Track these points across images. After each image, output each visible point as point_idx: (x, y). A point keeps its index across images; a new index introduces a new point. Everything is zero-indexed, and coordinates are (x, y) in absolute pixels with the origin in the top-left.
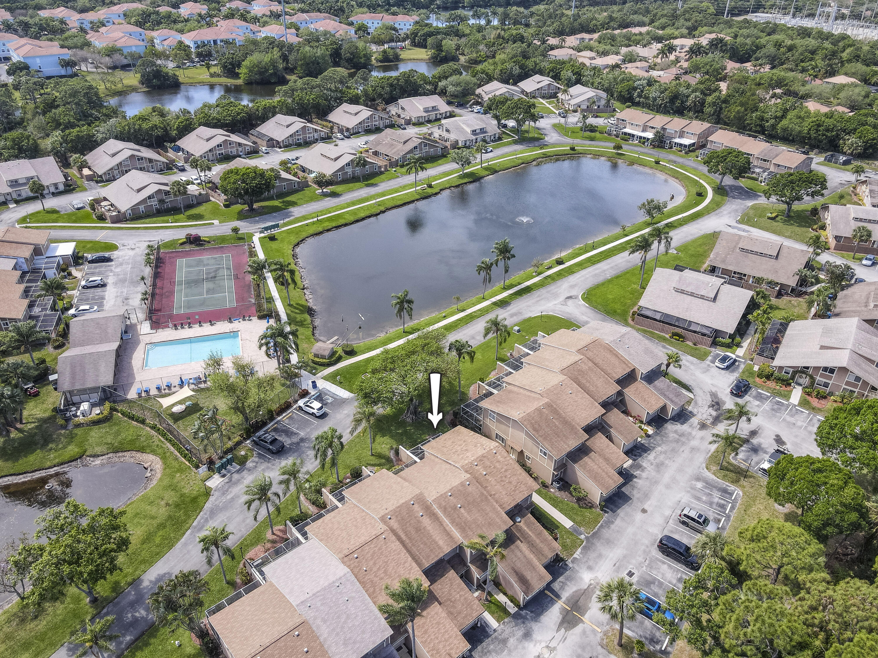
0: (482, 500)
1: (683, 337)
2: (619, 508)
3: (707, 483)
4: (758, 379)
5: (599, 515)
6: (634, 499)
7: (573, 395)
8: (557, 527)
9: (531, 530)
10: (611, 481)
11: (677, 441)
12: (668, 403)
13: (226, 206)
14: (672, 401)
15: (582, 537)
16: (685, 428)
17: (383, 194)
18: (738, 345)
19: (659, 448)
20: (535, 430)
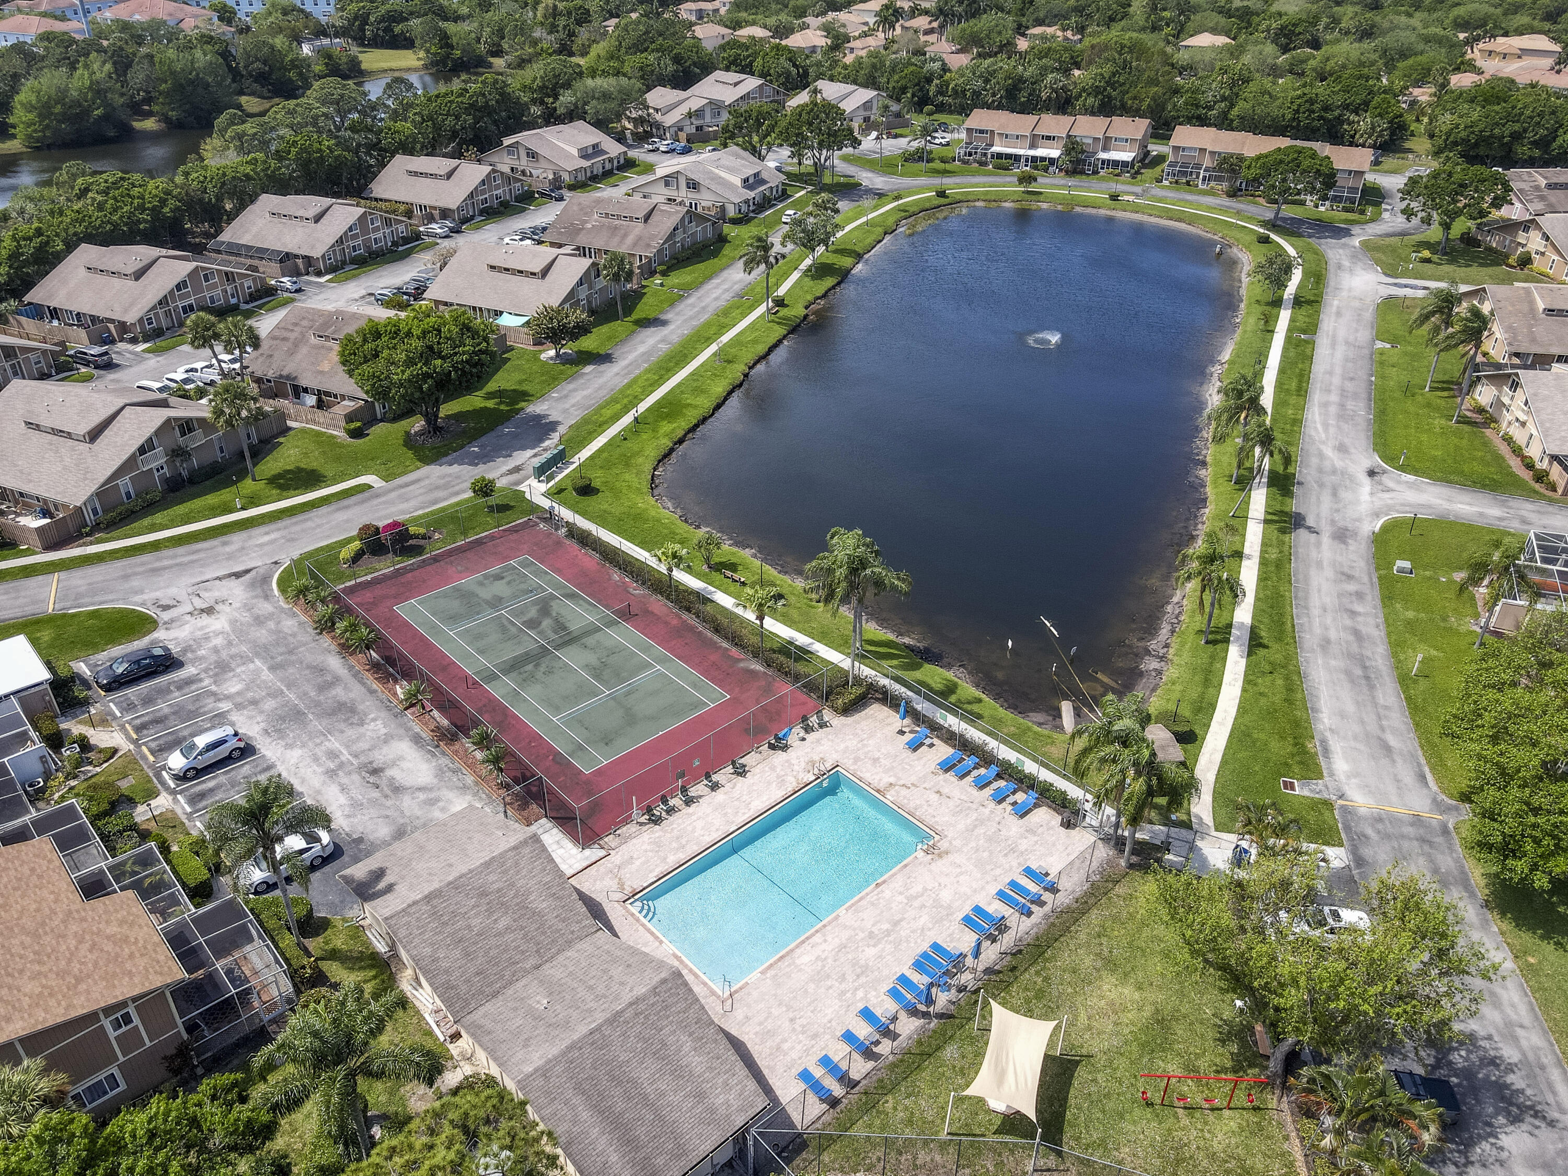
13: (357, 434)
17: (700, 338)
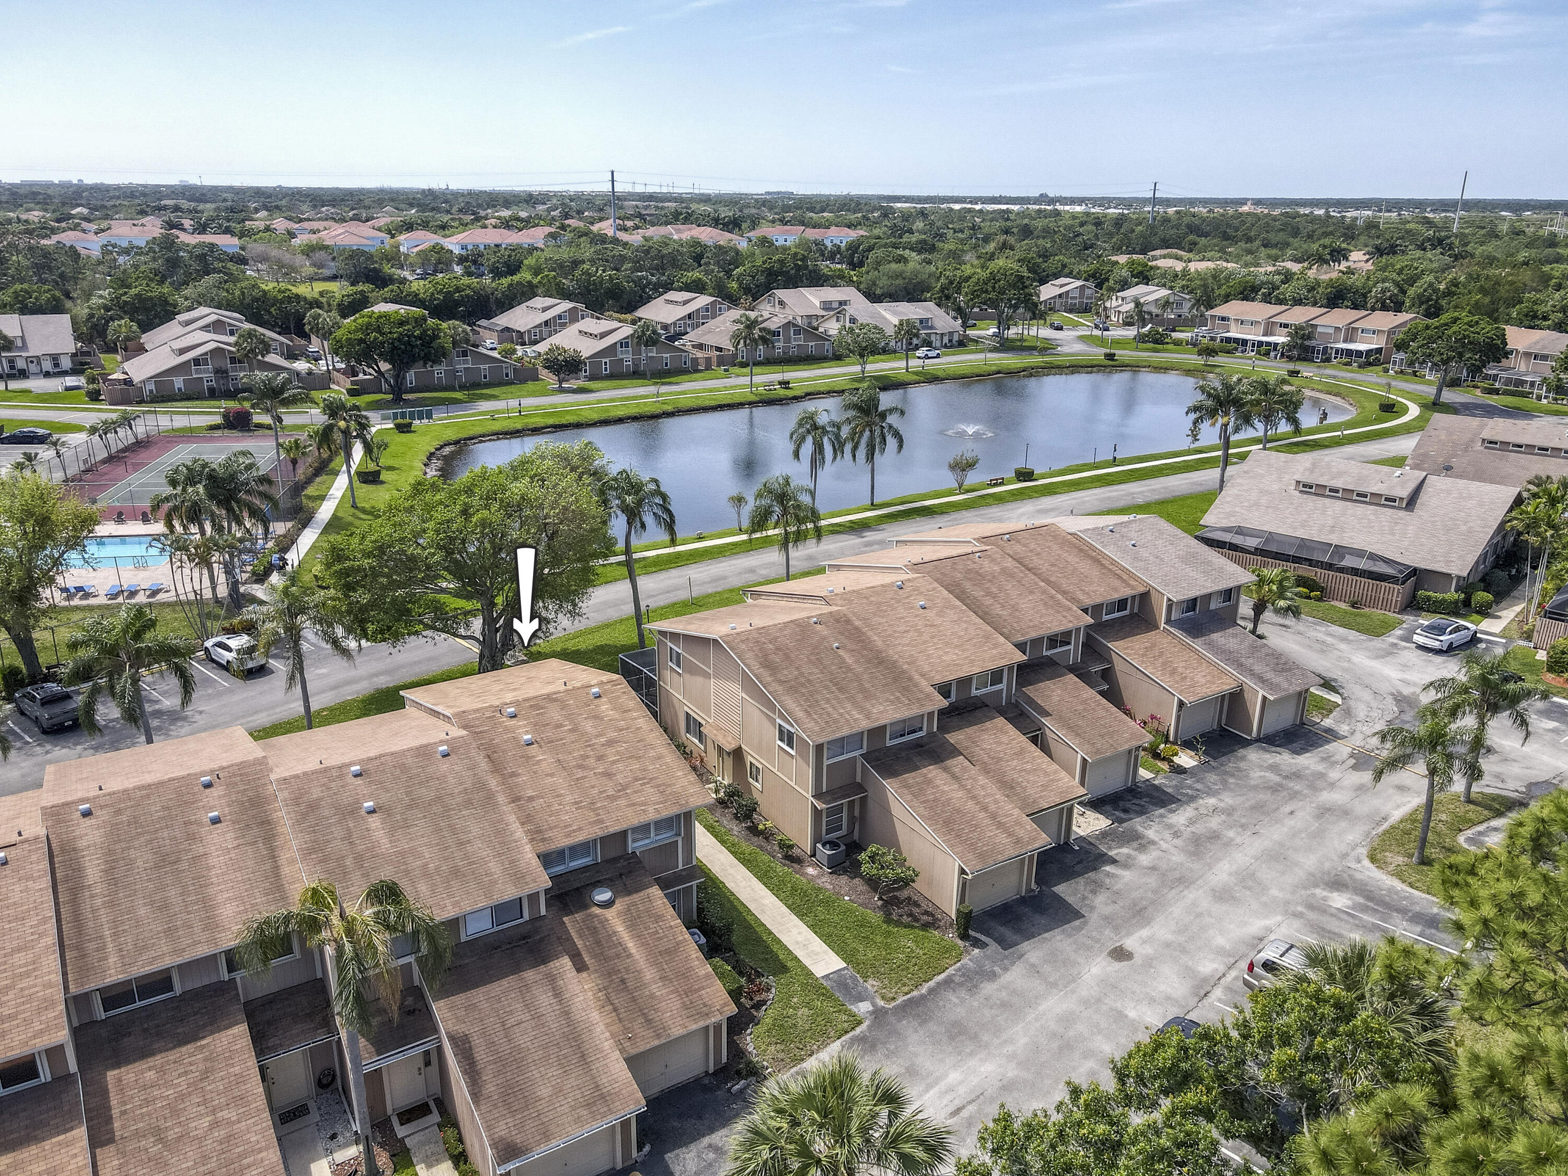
0: (469, 803)
1: (1322, 590)
2: (1029, 936)
3: (1369, 898)
4: (1550, 676)
5: (947, 950)
6: (1094, 918)
7: (930, 614)
8: (780, 968)
9: (638, 937)
10: (1003, 838)
11: (1275, 789)
12: (1249, 682)
14: (1261, 680)
15: (863, 1008)
16: (1308, 761)
18: (1484, 612)
19: (1212, 801)
20: (767, 665)
